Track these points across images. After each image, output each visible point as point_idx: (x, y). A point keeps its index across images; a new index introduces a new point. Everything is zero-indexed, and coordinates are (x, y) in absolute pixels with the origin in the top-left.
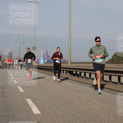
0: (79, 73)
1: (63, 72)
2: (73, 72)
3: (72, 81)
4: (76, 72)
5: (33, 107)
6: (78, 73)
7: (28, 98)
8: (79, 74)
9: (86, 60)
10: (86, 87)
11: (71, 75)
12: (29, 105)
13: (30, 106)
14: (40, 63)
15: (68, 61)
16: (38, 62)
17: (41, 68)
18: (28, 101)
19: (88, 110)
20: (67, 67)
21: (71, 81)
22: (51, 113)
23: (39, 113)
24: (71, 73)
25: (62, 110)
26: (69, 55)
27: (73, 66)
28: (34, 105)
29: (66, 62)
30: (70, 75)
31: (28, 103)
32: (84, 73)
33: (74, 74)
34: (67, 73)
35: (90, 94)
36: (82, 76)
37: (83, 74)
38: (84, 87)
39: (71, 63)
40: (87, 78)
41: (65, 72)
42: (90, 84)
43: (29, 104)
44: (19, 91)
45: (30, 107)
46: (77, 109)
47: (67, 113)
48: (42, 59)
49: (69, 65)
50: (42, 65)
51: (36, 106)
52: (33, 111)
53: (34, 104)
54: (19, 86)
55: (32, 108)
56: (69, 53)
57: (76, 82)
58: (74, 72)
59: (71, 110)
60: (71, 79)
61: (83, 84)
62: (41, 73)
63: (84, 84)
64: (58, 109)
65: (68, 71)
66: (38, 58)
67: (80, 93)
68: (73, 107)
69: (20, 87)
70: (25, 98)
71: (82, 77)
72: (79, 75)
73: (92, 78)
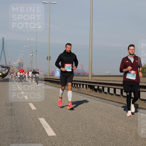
0: (102, 87)
1: (83, 87)
2: (94, 86)
3: (94, 97)
4: (98, 87)
5: (47, 127)
6: (100, 88)
7: (41, 117)
8: (102, 89)
9: (109, 73)
10: (110, 105)
11: (93, 90)
12: (42, 126)
13: (44, 126)
14: (55, 76)
15: (88, 74)
16: (53, 75)
17: (57, 81)
18: (41, 121)
19: (113, 132)
20: (88, 81)
21: (92, 97)
22: (68, 135)
23: (54, 134)
24: (92, 87)
25: (81, 132)
26: (90, 67)
27: (94, 80)
28: (48, 126)
29: (86, 75)
30: (91, 90)
31: (41, 122)
32: (107, 88)
33: (96, 89)
34: (87, 88)
35: (114, 114)
36: (105, 91)
37: (106, 90)
38: (108, 104)
39: (92, 76)
40: (111, 94)
41: (85, 86)
42: (115, 101)
43: (42, 124)
44: (31, 108)
45: (44, 128)
46: (100, 130)
47: (88, 136)
48: (58, 71)
49: (90, 79)
50: (57, 78)
51: (50, 126)
52: (47, 132)
53: (48, 124)
54: (31, 102)
55: (45, 128)
56: (90, 64)
57: (98, 99)
58: (96, 87)
59: (92, 131)
60: (91, 95)
61: (106, 101)
62: (57, 87)
63: (108, 101)
64: (76, 130)
65: (88, 85)
66: (53, 70)
67: (102, 112)
68: (94, 128)
69: (32, 104)
70: (37, 117)
71: (105, 93)
72: (101, 91)
73: (116, 94)
